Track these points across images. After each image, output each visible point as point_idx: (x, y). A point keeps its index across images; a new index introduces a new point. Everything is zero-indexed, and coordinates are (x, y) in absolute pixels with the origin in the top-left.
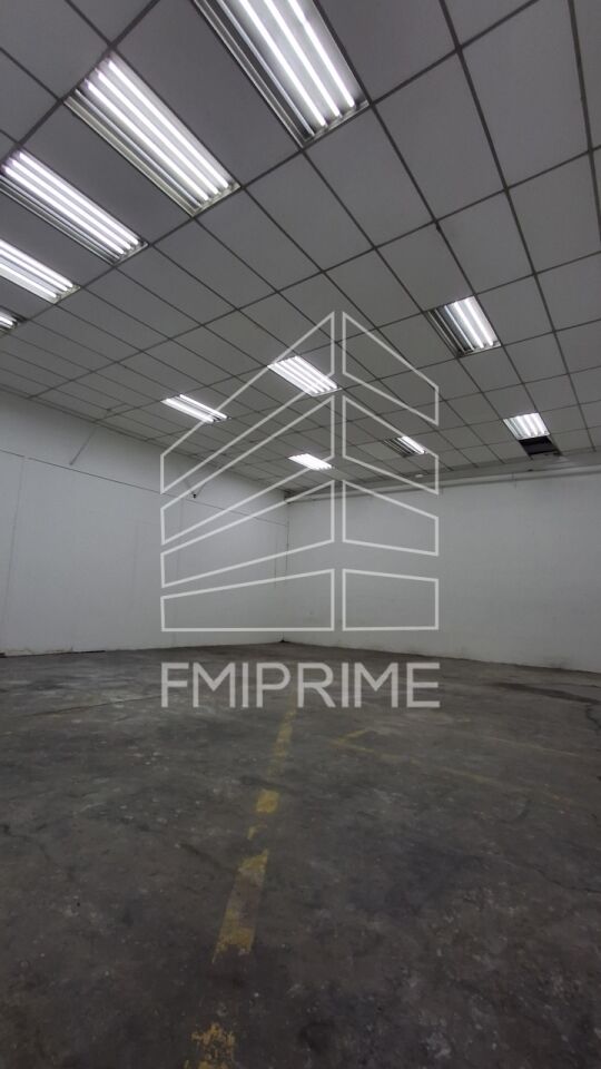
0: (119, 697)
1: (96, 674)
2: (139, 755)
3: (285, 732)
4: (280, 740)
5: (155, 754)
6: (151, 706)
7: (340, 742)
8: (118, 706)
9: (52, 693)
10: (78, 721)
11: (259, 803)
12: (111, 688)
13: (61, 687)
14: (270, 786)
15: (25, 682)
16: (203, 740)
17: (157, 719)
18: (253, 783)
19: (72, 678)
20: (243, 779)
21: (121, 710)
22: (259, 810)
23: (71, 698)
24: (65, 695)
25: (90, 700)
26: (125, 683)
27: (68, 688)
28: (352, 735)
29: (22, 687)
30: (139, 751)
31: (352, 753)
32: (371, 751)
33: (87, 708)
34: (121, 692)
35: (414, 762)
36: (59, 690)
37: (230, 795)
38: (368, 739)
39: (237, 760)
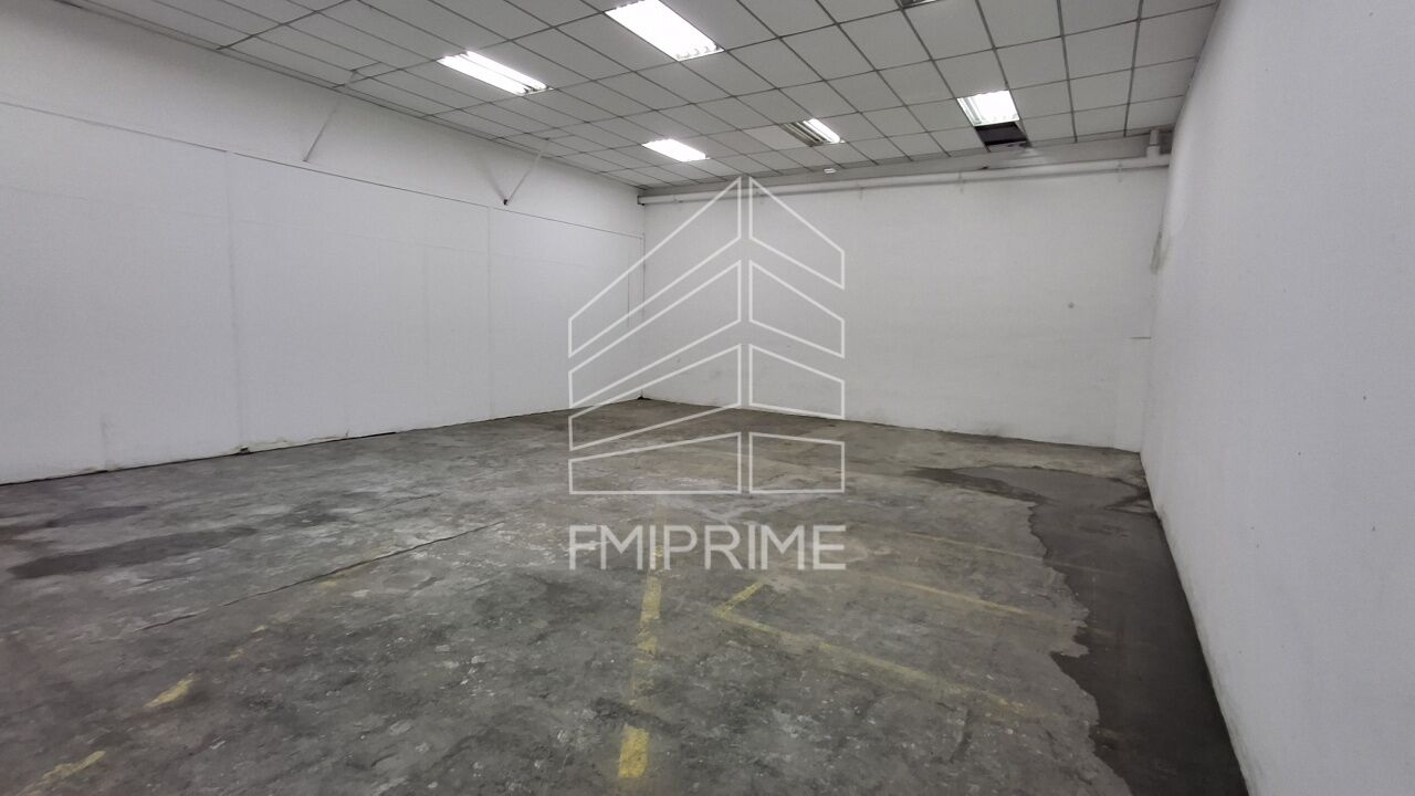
0: (419, 536)
1: (388, 483)
2: (451, 665)
3: (651, 597)
4: (645, 616)
5: (475, 660)
6: (465, 553)
7: (724, 613)
8: (419, 556)
9: (320, 533)
10: (361, 594)
11: (623, 757)
12: (408, 515)
13: (334, 518)
14: (635, 717)
15: (281, 509)
16: (541, 624)
17: (474, 580)
18: (613, 713)
19: (350, 497)
20: (599, 704)
21: (425, 564)
22: (623, 772)
23: (349, 541)
24: (340, 536)
25: (377, 543)
26: (427, 503)
27: (347, 519)
28: (741, 596)
29: (277, 520)
30: (452, 655)
31: (741, 633)
32: (766, 628)
33: (375, 563)
34: (424, 522)
35: (824, 646)
36: (333, 525)
37: (581, 743)
38: (763, 603)
39: (588, 664)
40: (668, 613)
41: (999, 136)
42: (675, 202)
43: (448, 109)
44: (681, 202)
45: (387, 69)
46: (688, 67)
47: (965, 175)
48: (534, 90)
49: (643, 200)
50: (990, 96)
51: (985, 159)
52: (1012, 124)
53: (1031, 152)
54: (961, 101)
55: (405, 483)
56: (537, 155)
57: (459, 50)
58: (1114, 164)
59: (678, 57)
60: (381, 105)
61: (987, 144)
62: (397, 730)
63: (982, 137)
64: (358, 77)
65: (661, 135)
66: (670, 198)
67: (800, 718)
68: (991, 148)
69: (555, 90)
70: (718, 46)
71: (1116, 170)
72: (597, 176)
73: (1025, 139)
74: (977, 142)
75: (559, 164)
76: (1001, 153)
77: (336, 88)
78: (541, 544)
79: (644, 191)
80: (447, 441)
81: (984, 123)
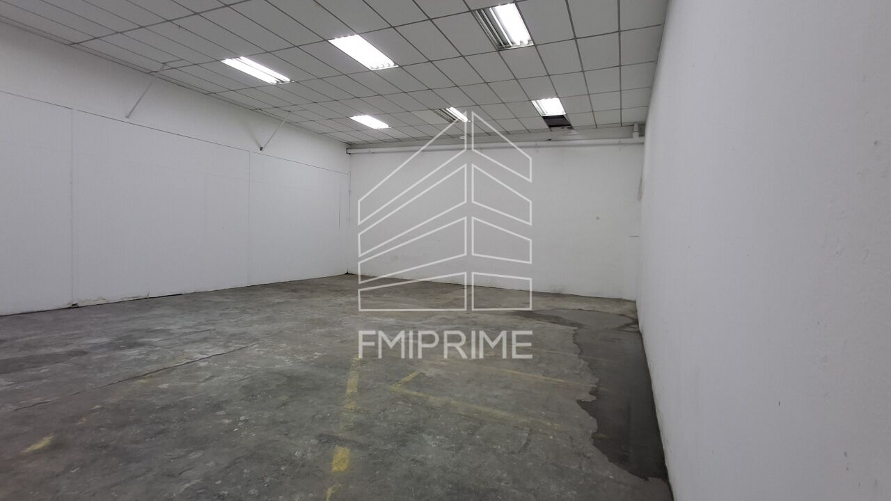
0: (201, 353)
1: (178, 324)
2: (227, 421)
3: (352, 381)
4: (349, 391)
6: (233, 362)
7: (396, 388)
8: (202, 364)
9: (134, 353)
10: (165, 386)
11: (334, 462)
12: (194, 342)
13: (142, 345)
14: (342, 442)
15: (105, 340)
16: (284, 398)
17: (241, 377)
18: (329, 440)
19: (155, 332)
20: (320, 437)
21: (206, 368)
22: (335, 468)
23: (154, 357)
24: (148, 354)
25: (173, 358)
26: (206, 334)
27: (150, 344)
28: (406, 379)
30: (228, 416)
32: (420, 394)
33: (173, 368)
34: (204, 346)
36: (142, 349)
37: (309, 456)
39: (314, 416)
40: (362, 389)
41: (555, 122)
42: (369, 153)
43: (224, 90)
44: (373, 153)
45: (187, 64)
46: (379, 74)
47: (539, 143)
48: (282, 82)
49: (350, 151)
50: (549, 100)
51: (549, 134)
52: (562, 117)
53: (573, 132)
54: (534, 102)
55: (192, 323)
56: (282, 121)
57: (235, 55)
58: (616, 141)
59: (372, 68)
60: (180, 85)
61: (550, 126)
62: (193, 456)
63: (547, 123)
64: (166, 67)
65: (361, 113)
66: (367, 150)
67: (438, 437)
68: (553, 129)
69: (296, 82)
70: (395, 64)
71: (618, 144)
72: (321, 135)
73: (570, 125)
74: (544, 125)
75: (296, 127)
76: (557, 132)
77: (151, 73)
78: (283, 355)
79: (350, 146)
80: (220, 299)
81: (547, 115)
